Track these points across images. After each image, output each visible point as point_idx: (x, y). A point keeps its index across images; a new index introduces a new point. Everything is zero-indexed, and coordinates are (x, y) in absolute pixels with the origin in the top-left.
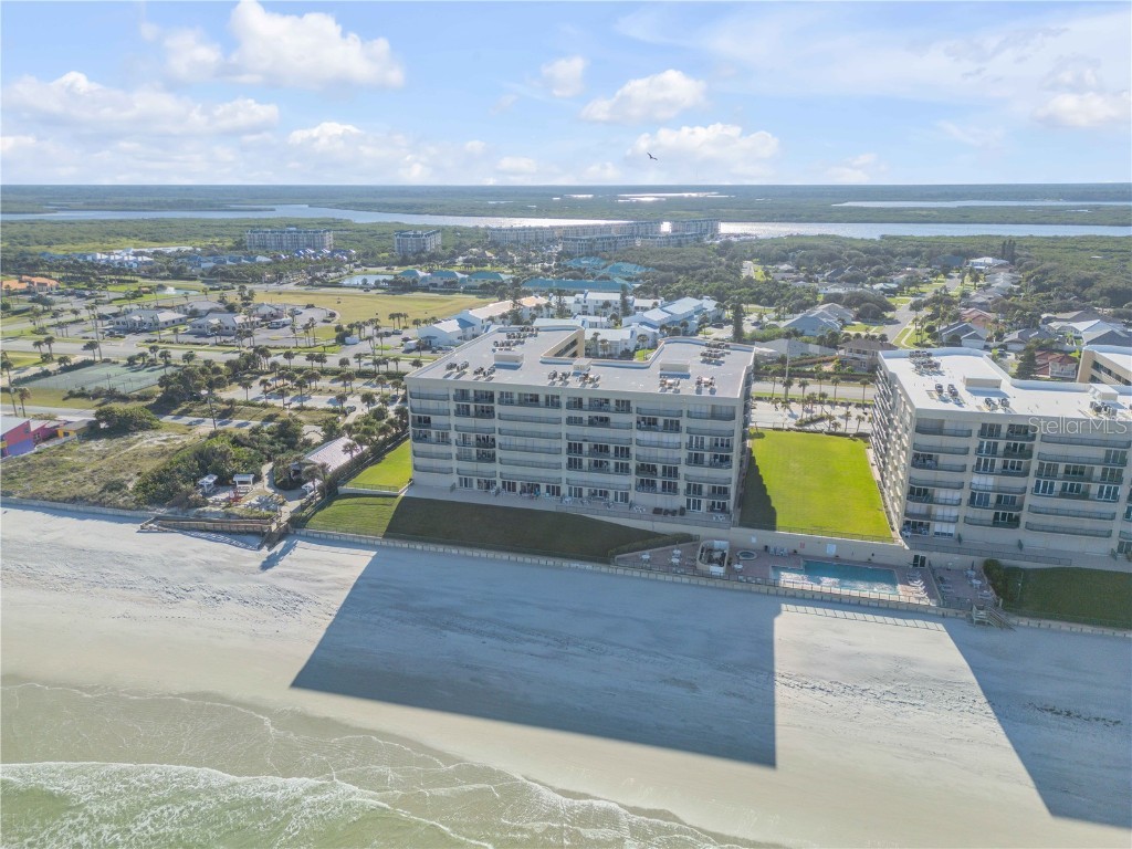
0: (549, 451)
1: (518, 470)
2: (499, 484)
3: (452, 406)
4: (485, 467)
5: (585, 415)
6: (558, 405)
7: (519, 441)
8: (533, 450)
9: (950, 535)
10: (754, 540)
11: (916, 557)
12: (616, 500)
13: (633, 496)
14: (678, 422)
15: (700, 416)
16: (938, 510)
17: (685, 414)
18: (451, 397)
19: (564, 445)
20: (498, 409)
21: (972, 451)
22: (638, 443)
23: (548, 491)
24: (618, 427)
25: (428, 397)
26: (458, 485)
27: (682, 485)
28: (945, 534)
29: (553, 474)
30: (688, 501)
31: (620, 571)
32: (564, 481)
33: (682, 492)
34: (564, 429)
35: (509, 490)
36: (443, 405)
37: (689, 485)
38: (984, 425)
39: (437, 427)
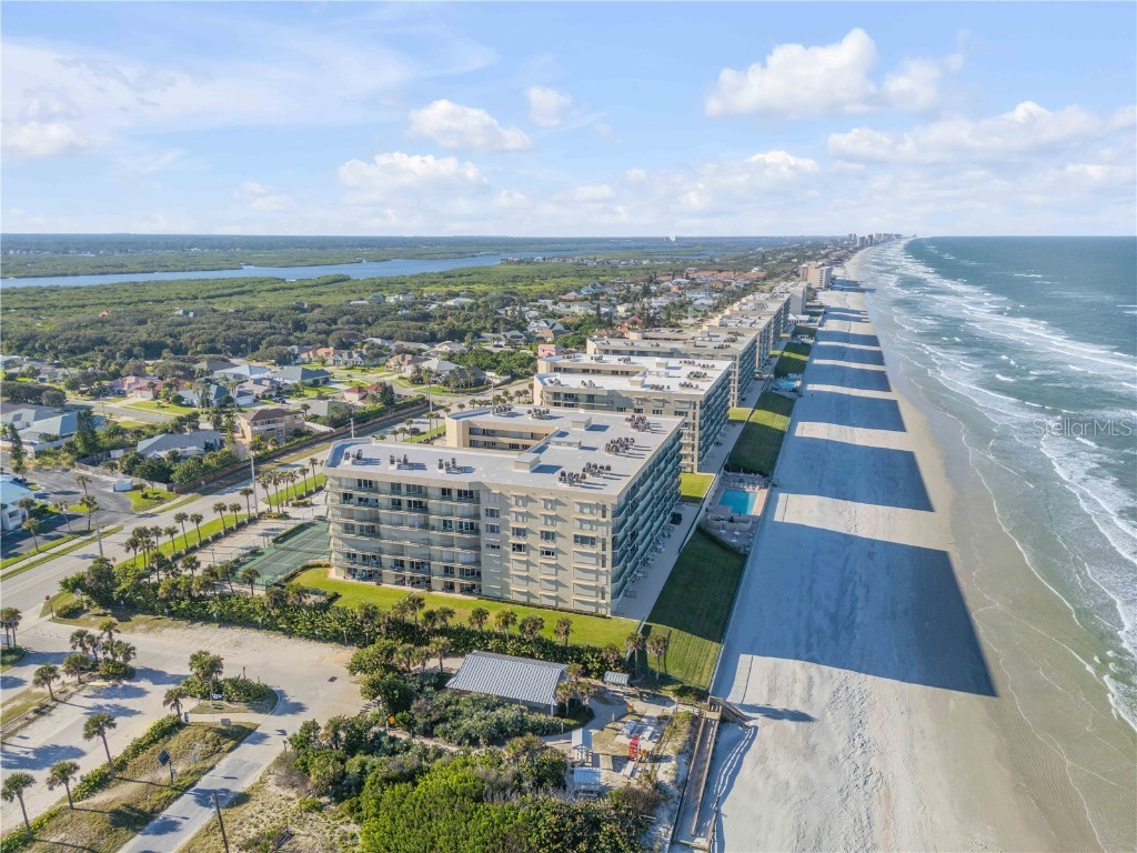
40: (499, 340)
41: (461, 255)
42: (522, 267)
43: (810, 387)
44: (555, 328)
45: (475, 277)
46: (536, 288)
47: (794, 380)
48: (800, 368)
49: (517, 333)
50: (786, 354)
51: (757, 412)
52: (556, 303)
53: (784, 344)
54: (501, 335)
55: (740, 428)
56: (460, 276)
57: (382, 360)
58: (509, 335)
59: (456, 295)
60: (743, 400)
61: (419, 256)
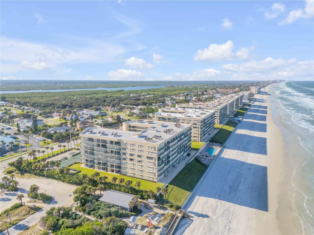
40: (156, 105)
41: (156, 85)
42: (171, 88)
43: (244, 120)
44: (173, 103)
45: (157, 90)
46: (172, 93)
47: (239, 118)
48: (242, 115)
49: (161, 104)
50: (239, 111)
51: (225, 126)
52: (176, 97)
53: (239, 108)
54: (157, 104)
55: (218, 130)
56: (153, 90)
57: (122, 110)
58: (159, 104)
59: (150, 94)
60: (221, 122)
61: (145, 85)
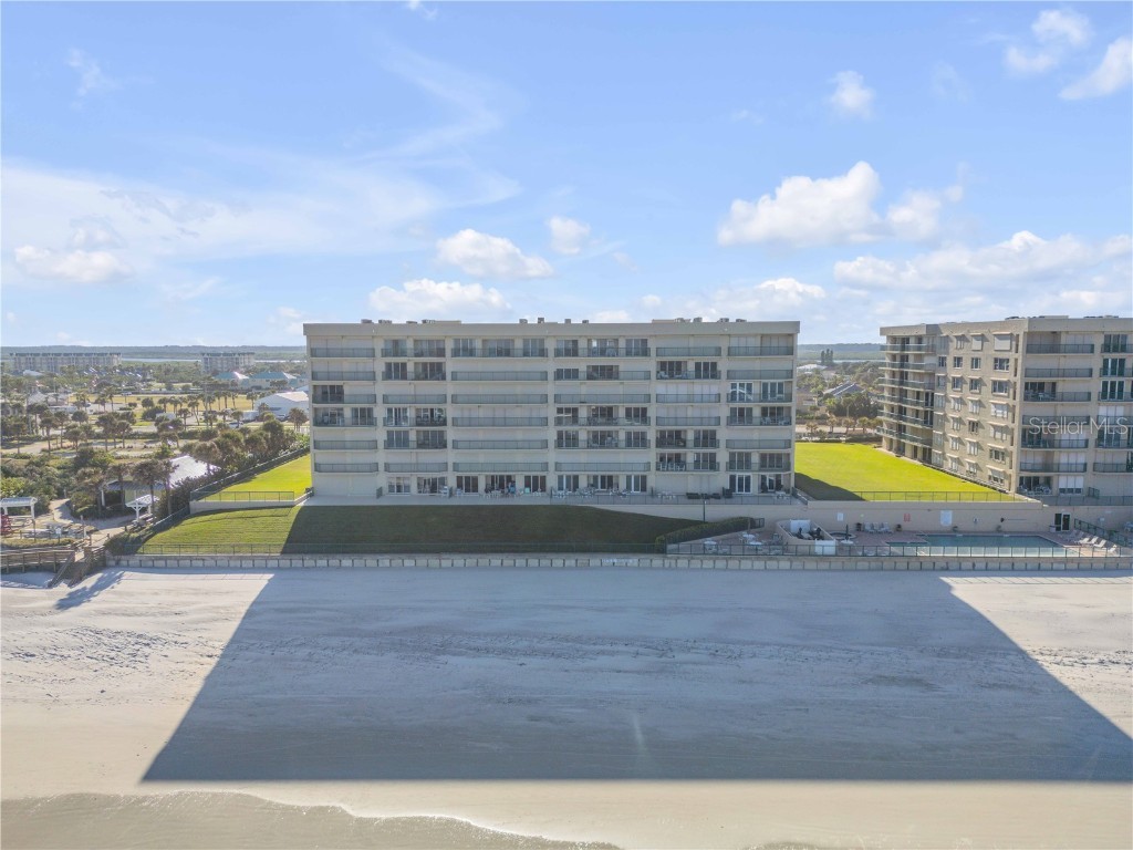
0: (529, 422)
1: (482, 457)
2: (452, 482)
3: (379, 366)
4: (430, 456)
5: (581, 364)
6: (543, 353)
7: (482, 412)
8: (505, 423)
9: (1078, 491)
10: (840, 517)
11: (1058, 516)
12: (629, 487)
13: (654, 480)
14: (714, 365)
15: (747, 352)
16: (1062, 458)
17: (724, 352)
18: (378, 353)
19: (551, 412)
20: (451, 364)
21: (1096, 373)
22: (660, 399)
23: (527, 485)
24: (632, 376)
25: (342, 354)
26: (386, 490)
27: (723, 457)
28: (1071, 490)
29: (537, 457)
30: (732, 479)
31: (683, 563)
32: (552, 467)
33: (723, 466)
34: (551, 388)
35: (467, 490)
36: (363, 364)
37: (732, 455)
38: (1108, 337)
39: (355, 398)
